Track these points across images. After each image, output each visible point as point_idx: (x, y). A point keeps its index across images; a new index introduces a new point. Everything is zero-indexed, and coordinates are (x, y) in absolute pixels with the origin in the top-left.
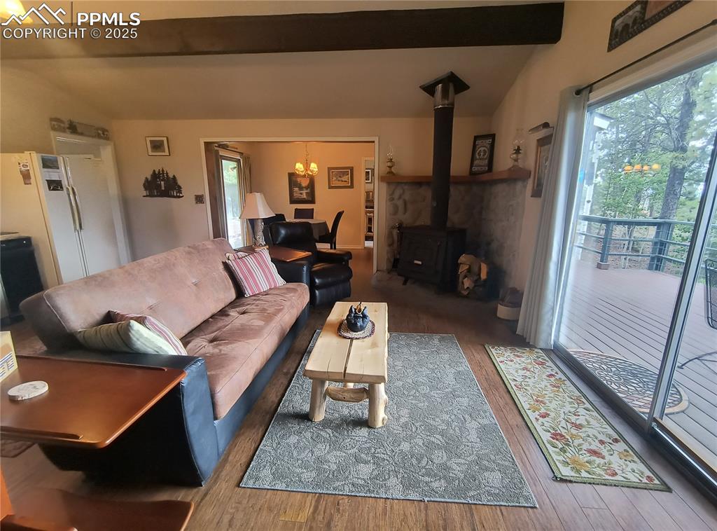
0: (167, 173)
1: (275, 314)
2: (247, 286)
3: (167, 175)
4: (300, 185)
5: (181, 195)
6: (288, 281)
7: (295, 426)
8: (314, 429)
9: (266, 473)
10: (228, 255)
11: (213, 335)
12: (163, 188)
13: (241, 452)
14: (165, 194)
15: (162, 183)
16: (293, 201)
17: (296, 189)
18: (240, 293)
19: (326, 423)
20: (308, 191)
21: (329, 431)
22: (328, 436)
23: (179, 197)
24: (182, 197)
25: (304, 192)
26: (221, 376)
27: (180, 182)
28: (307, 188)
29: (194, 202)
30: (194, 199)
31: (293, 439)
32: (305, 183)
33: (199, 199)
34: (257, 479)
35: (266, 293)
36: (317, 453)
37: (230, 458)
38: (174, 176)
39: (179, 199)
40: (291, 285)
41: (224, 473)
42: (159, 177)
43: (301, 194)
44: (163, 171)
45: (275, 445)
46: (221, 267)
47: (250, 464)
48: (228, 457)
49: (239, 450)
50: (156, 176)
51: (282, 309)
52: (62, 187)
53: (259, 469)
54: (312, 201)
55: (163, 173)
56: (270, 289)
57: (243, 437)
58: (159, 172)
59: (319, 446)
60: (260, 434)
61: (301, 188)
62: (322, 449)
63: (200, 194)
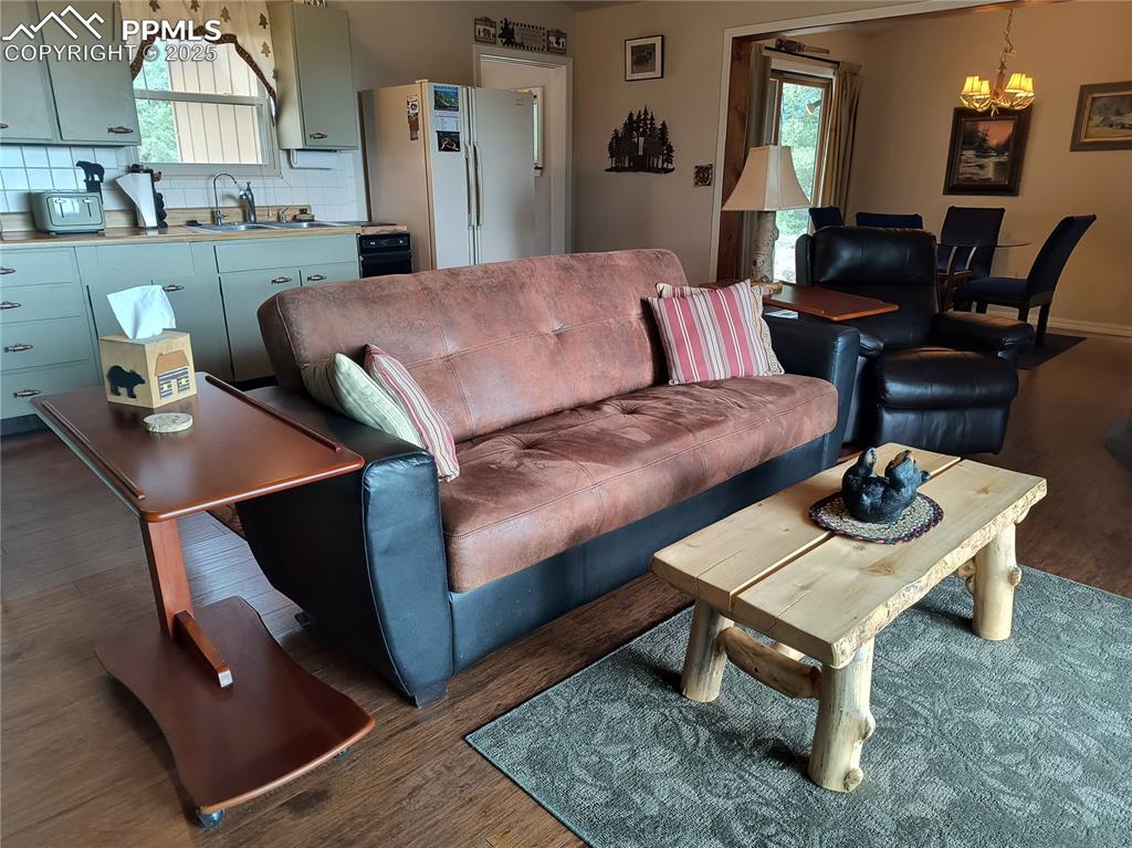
0: (652, 118)
1: (690, 429)
2: (678, 362)
3: (652, 124)
4: (984, 140)
5: (670, 166)
6: (789, 369)
7: (640, 688)
8: (675, 711)
9: (521, 742)
10: (660, 286)
11: (537, 436)
12: (641, 153)
13: (515, 683)
14: (642, 165)
15: (642, 139)
16: (952, 188)
17: (969, 154)
18: (662, 374)
19: (707, 716)
20: (1004, 158)
21: (704, 733)
22: (693, 741)
23: (667, 171)
24: (673, 169)
25: (991, 163)
26: (481, 508)
27: (672, 138)
28: (1000, 150)
29: (693, 181)
30: (693, 175)
31: (616, 710)
32: (998, 133)
33: (703, 175)
34: (499, 743)
35: (717, 385)
36: (643, 763)
37: (491, 686)
38: (664, 125)
39: (663, 176)
40: (791, 380)
41: (463, 705)
42: (637, 129)
43: (981, 167)
44: (646, 112)
45: (574, 702)
46: (635, 312)
47: (509, 711)
48: (489, 682)
49: (513, 680)
50: (633, 124)
51: (717, 422)
52: (458, 146)
53: (515, 727)
54: (1010, 188)
55: (645, 119)
56: (734, 378)
57: (536, 661)
58: (639, 116)
59: (659, 751)
60: (568, 670)
61: (982, 149)
62: (658, 760)
63: (704, 163)
